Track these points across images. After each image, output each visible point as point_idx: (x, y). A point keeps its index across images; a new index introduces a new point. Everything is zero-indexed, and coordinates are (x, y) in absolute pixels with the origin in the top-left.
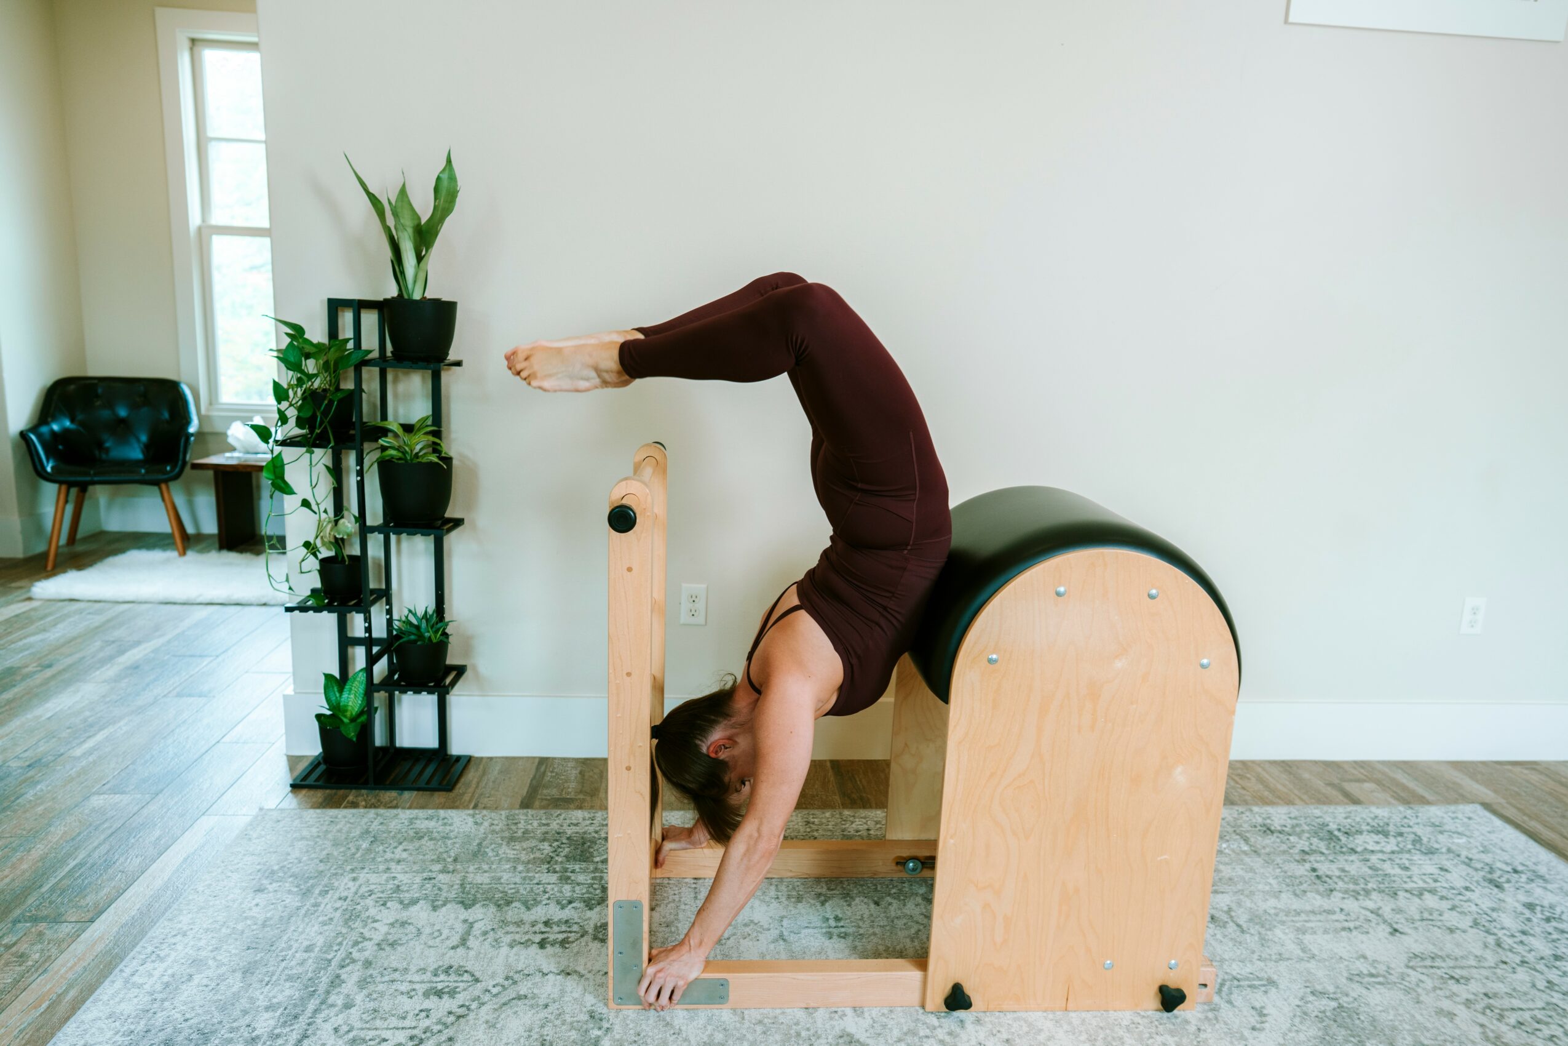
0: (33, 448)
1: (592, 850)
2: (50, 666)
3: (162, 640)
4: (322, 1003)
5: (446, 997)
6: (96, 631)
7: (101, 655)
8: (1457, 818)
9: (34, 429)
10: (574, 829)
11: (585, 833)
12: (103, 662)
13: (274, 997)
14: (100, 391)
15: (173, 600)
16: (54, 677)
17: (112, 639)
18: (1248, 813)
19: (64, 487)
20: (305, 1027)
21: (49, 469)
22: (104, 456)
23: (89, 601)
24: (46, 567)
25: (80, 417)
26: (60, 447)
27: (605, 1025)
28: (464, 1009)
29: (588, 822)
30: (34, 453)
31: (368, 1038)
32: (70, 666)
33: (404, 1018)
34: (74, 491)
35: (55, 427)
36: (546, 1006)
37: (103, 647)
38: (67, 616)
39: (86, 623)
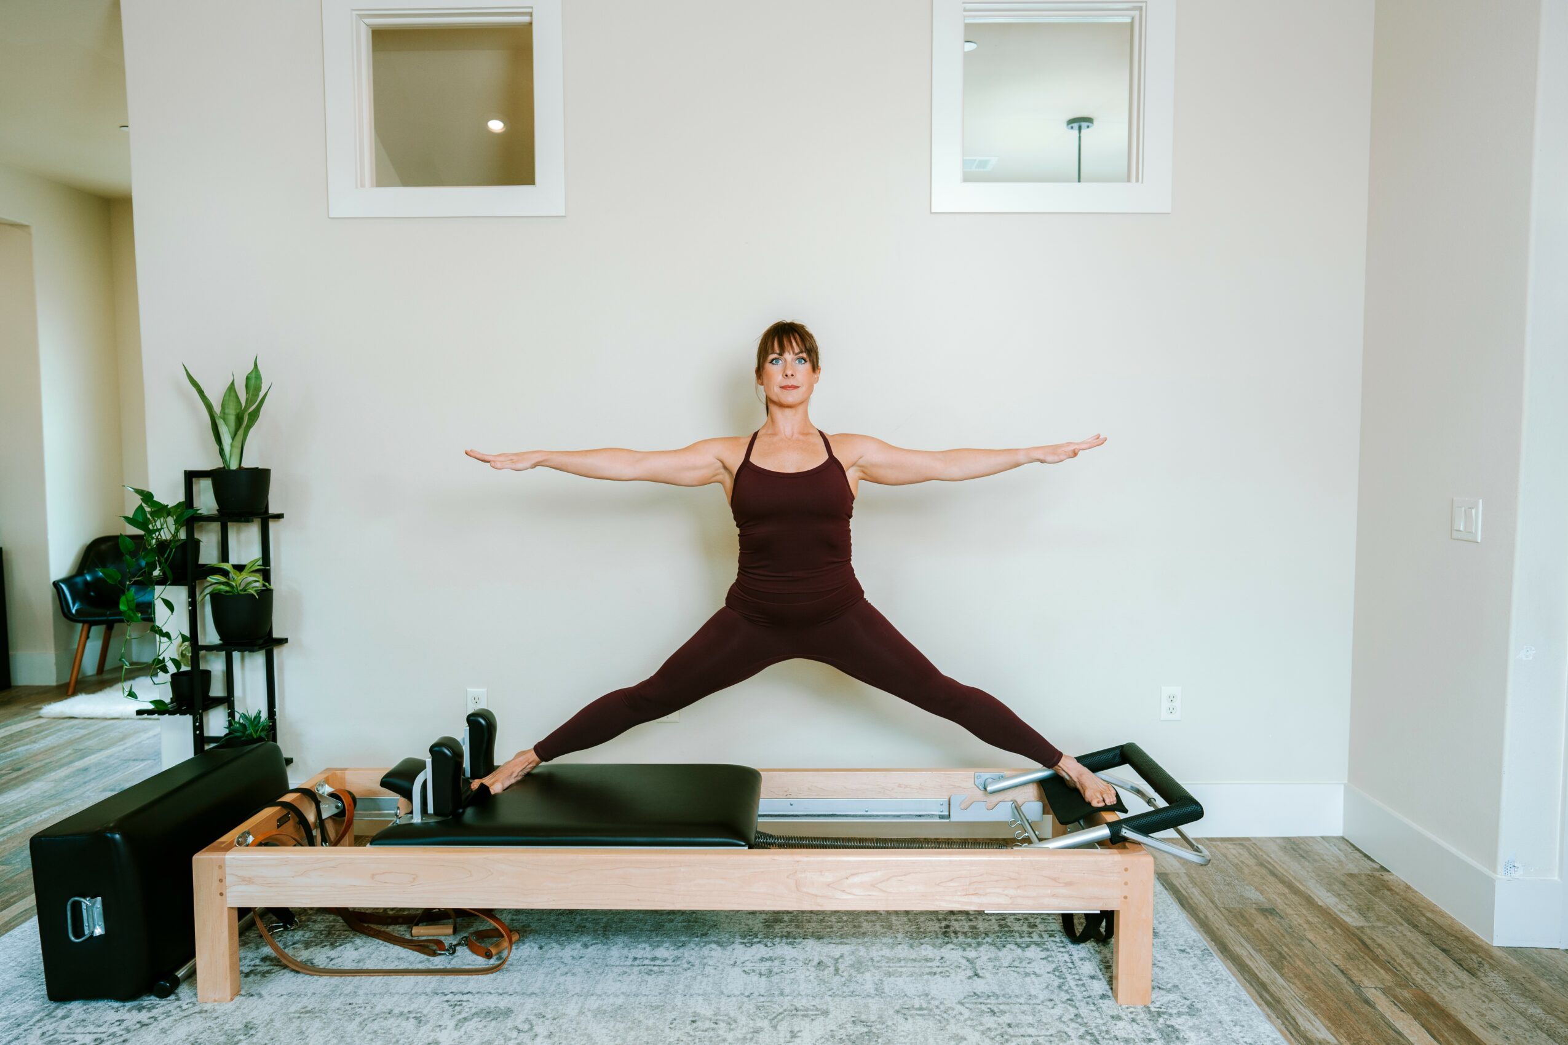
0: (62, 595)
2: (19, 769)
3: (122, 747)
4: (46, 1015)
5: (144, 1011)
6: (71, 742)
7: (64, 761)
9: (67, 581)
12: (61, 766)
13: (14, 1011)
16: (17, 777)
17: (81, 748)
19: (86, 626)
20: (21, 1032)
21: (74, 611)
23: (85, 718)
24: (67, 692)
25: (109, 568)
26: (92, 594)
27: (252, 1032)
28: (152, 1020)
30: (63, 599)
31: (63, 1039)
32: (36, 768)
33: (99, 1026)
34: (97, 631)
35: (88, 578)
36: (216, 1018)
37: (70, 754)
38: (59, 730)
39: (70, 736)
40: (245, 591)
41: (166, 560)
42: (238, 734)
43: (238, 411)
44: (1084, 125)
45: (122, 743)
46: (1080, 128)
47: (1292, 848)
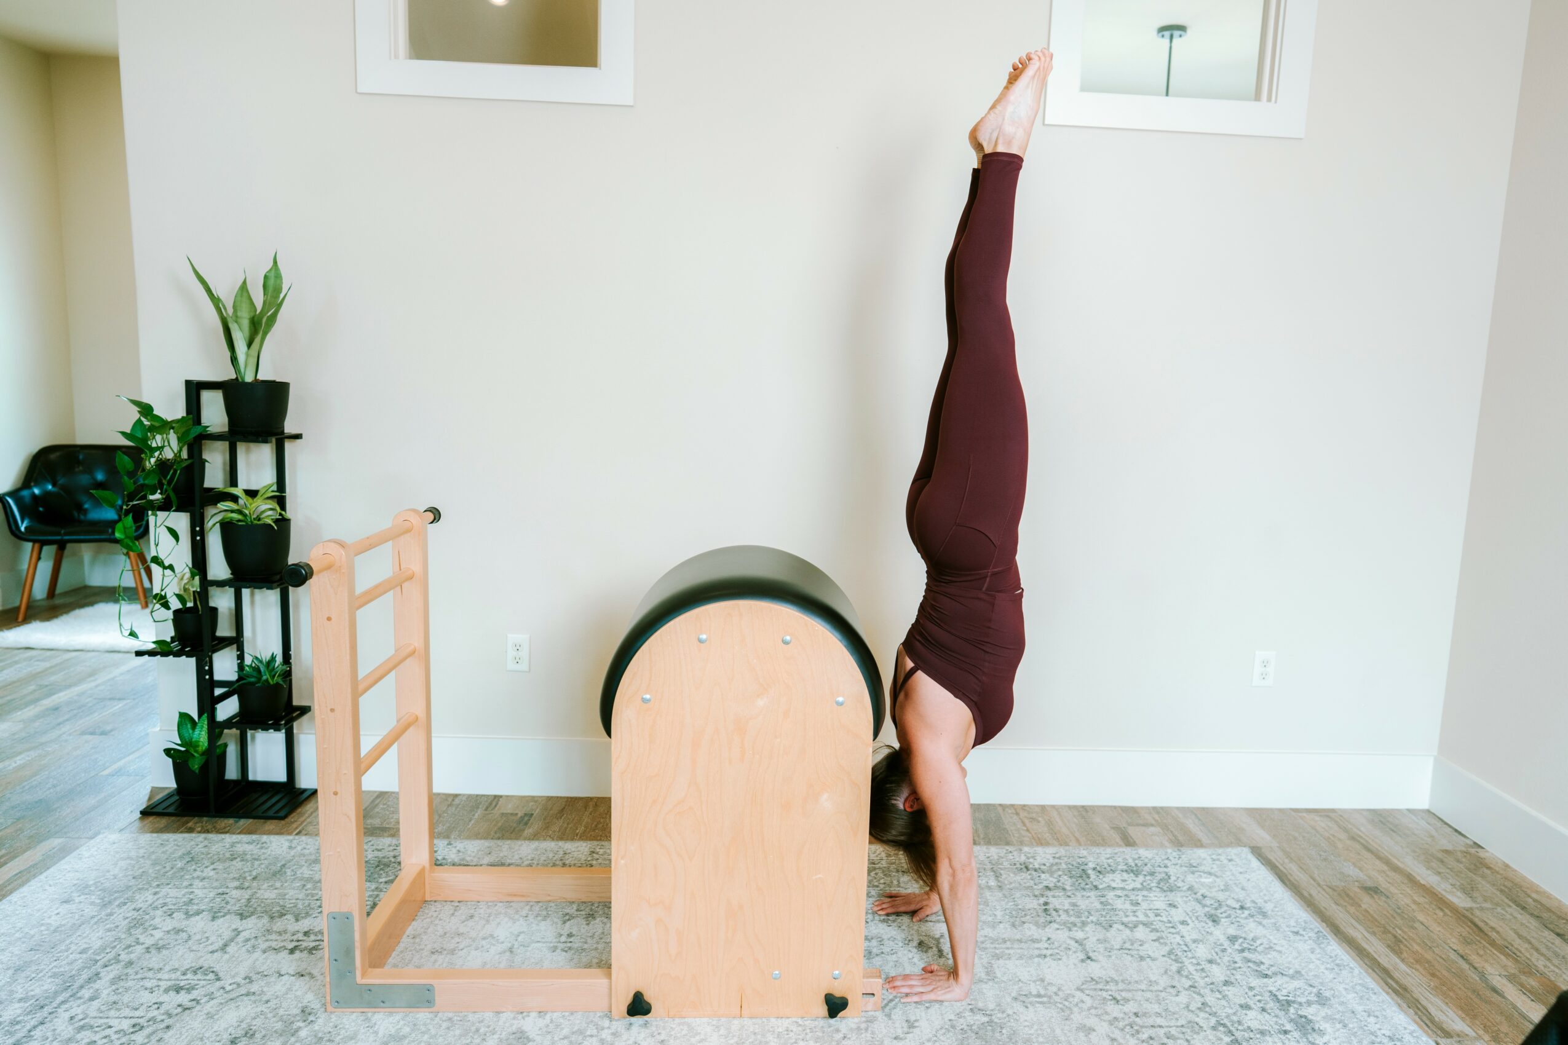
0: (9, 510)
1: (382, 872)
3: (93, 684)
4: (71, 996)
5: (183, 992)
6: (33, 677)
7: (29, 697)
8: (1218, 860)
9: (13, 494)
10: (377, 853)
11: (384, 857)
12: (27, 705)
13: (32, 991)
14: (81, 457)
15: (117, 649)
17: (47, 683)
18: (1015, 853)
19: (37, 546)
20: (46, 1016)
21: (23, 529)
22: (82, 517)
23: (43, 649)
24: (17, 619)
25: (61, 481)
26: (41, 509)
27: (311, 1018)
28: (195, 1002)
29: (392, 848)
30: (9, 514)
31: (96, 1025)
33: (136, 1009)
34: (49, 551)
35: (37, 491)
36: (267, 1002)
37: (35, 691)
38: (16, 663)
39: (29, 669)
40: (259, 520)
41: (170, 482)
42: (252, 680)
43: (252, 314)
44: (1176, 33)
45: (92, 678)
46: (1172, 37)
47: (1380, 821)
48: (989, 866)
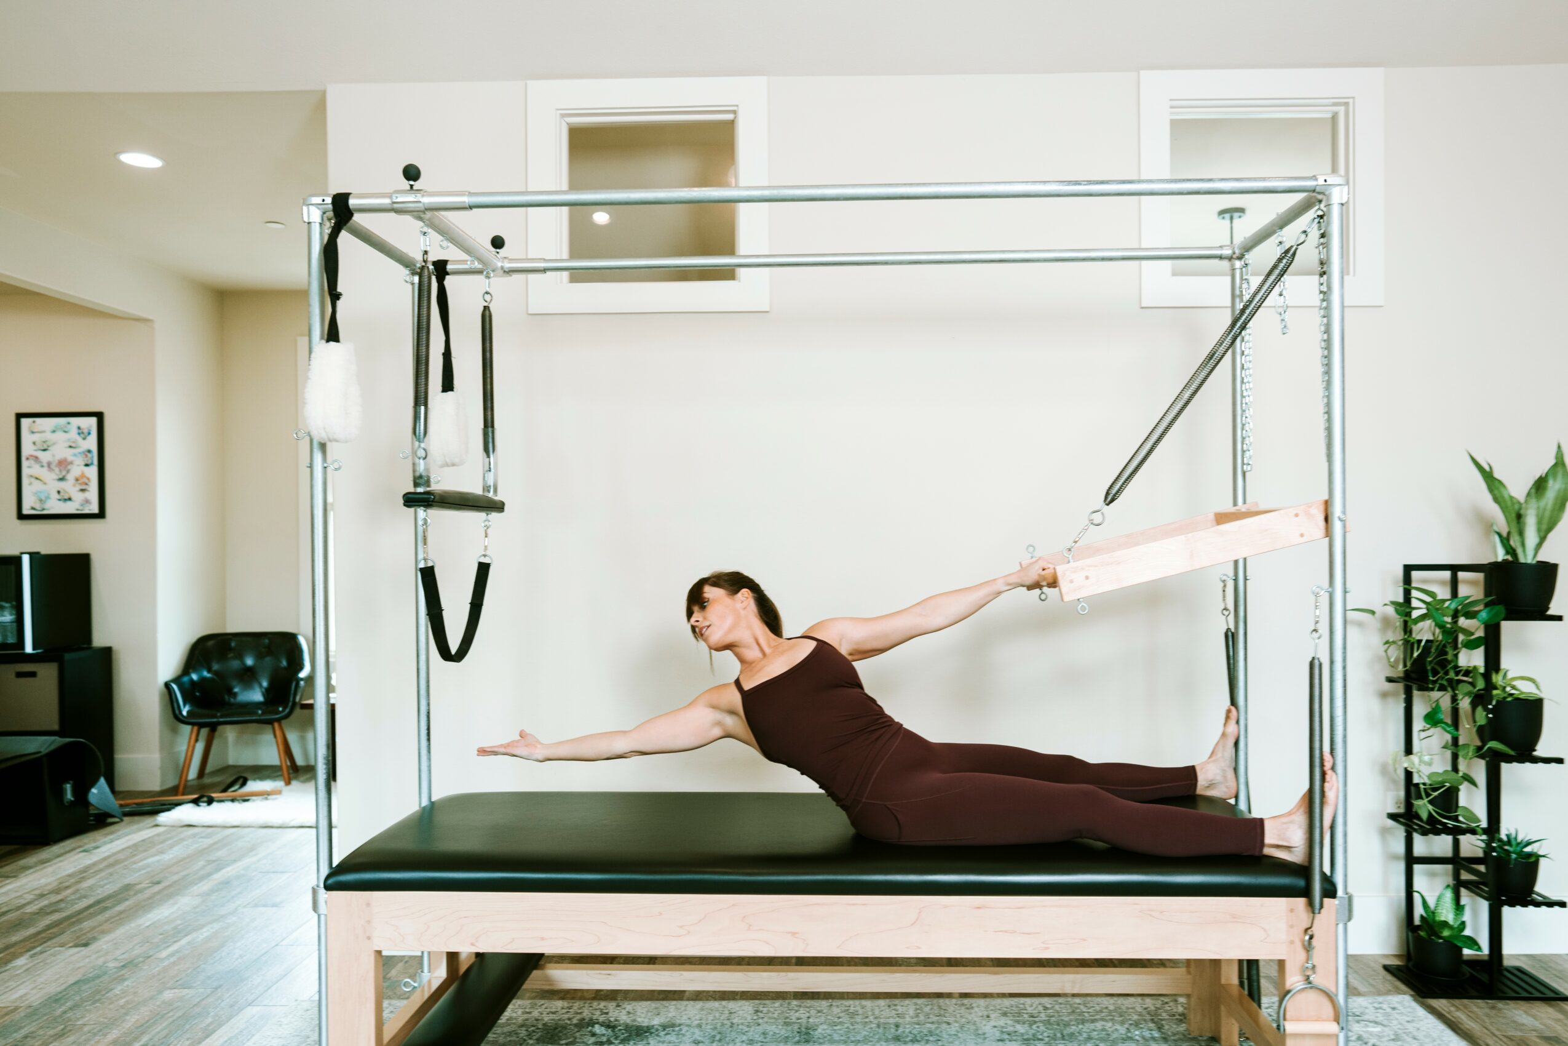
0: (173, 696)
1: (561, 1034)
2: (158, 883)
3: (254, 859)
6: (202, 852)
7: (202, 872)
8: (1381, 1008)
9: (177, 680)
10: (552, 1016)
11: (559, 1020)
12: (201, 879)
14: (233, 644)
15: (270, 824)
16: (159, 892)
17: (214, 859)
18: (1171, 1004)
19: (196, 728)
21: (185, 713)
22: (232, 700)
23: (204, 826)
25: (216, 667)
26: (198, 694)
29: (565, 1011)
30: (174, 700)
32: (175, 882)
34: (204, 732)
35: (195, 677)
37: (205, 866)
38: (183, 840)
39: (196, 846)
44: (1236, 215)
45: (253, 853)
46: (1232, 218)
48: (1148, 1017)
